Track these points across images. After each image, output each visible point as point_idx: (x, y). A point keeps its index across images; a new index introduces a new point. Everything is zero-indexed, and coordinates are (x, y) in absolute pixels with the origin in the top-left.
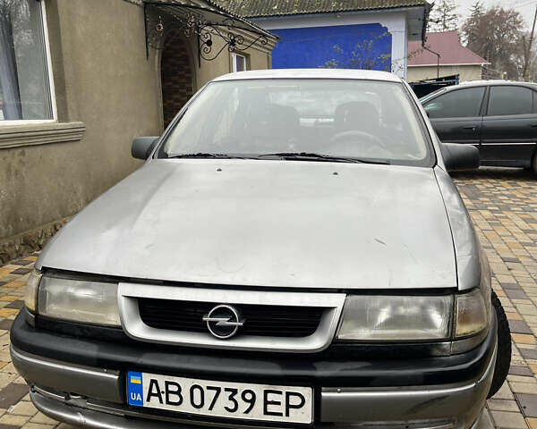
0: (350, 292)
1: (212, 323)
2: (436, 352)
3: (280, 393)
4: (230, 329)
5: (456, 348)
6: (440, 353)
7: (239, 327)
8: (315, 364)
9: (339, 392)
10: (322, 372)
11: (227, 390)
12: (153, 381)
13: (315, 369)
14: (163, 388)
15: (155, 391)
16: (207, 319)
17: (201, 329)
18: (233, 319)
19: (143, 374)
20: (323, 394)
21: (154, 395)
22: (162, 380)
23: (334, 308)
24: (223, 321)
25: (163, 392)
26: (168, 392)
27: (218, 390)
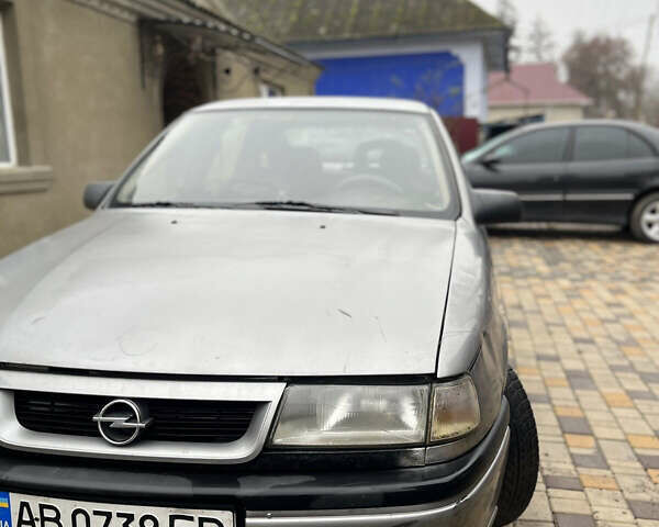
0: (292, 380)
1: (106, 425)
2: (404, 461)
3: (191, 519)
4: (129, 431)
5: (431, 457)
6: (409, 463)
7: (141, 429)
8: (240, 480)
9: (270, 517)
10: (247, 489)
11: (119, 515)
12: (24, 505)
13: (237, 485)
14: (36, 514)
15: (26, 518)
16: (98, 418)
17: (90, 431)
18: (133, 419)
19: (11, 494)
20: (248, 520)
21: (26, 523)
22: (34, 502)
23: (267, 402)
24: (119, 421)
25: (37, 519)
26: (44, 519)
27: (109, 515)
